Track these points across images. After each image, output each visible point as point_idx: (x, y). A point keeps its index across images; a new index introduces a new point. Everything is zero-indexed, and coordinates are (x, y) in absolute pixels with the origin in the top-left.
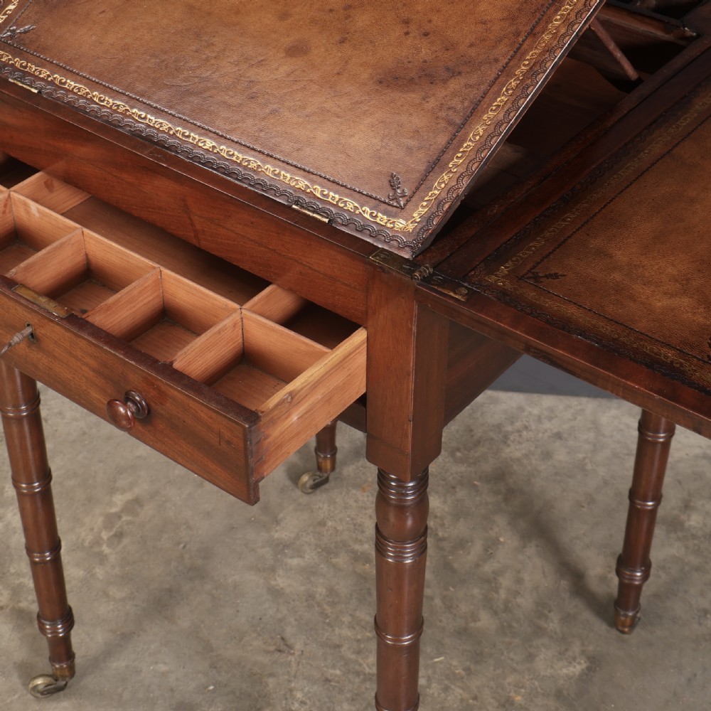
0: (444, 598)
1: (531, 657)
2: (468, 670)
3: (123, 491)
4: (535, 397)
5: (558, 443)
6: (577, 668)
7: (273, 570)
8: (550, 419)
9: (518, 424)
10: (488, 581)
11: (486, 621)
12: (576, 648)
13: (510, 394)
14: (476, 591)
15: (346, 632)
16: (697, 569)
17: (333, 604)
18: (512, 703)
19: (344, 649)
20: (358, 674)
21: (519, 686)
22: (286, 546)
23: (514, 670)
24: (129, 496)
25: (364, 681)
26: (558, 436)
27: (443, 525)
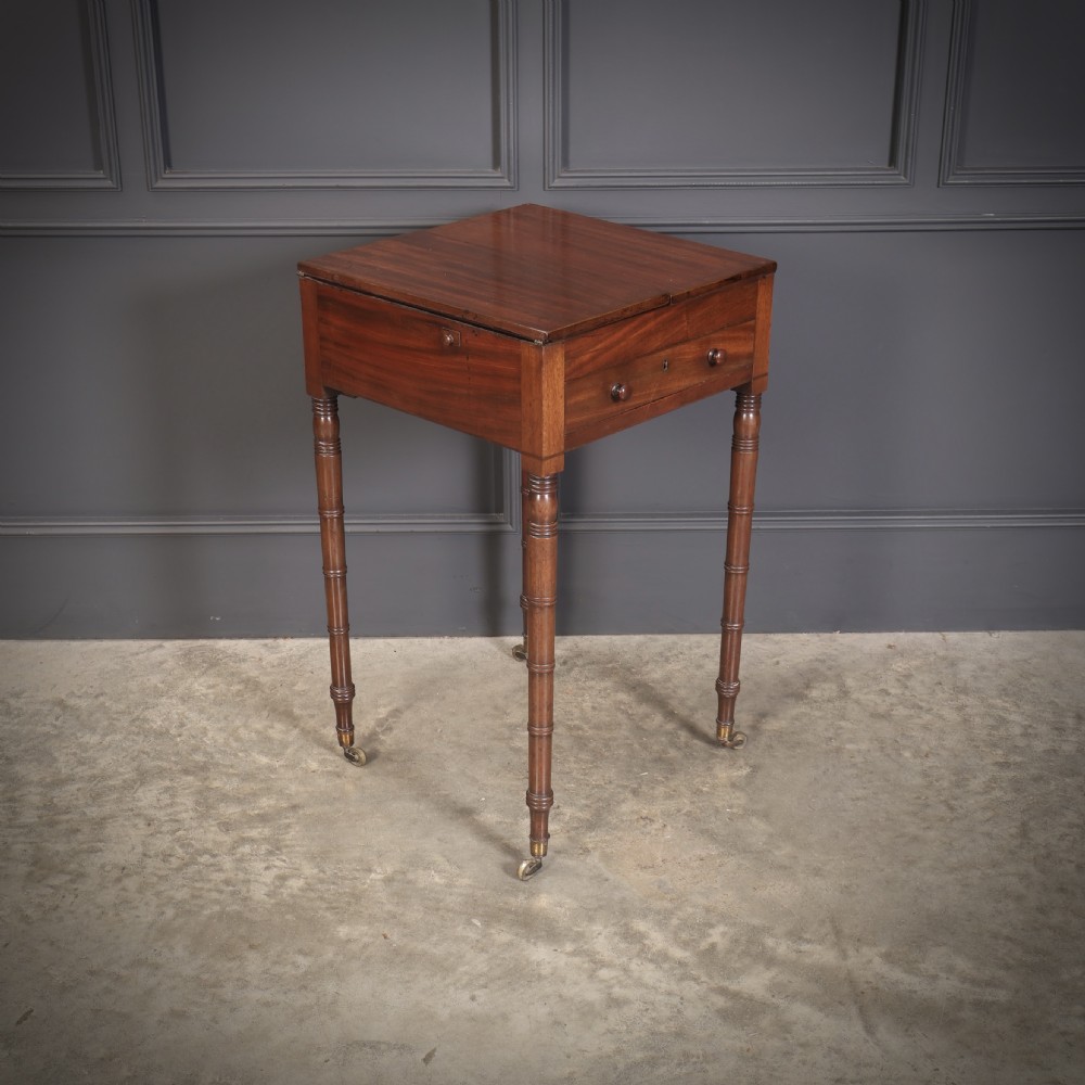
0: (640, 744)
1: (709, 769)
2: (667, 778)
3: (385, 706)
4: (685, 636)
5: (707, 660)
6: (745, 771)
7: (511, 738)
8: (698, 647)
9: (675, 652)
10: (671, 733)
11: (672, 753)
12: (742, 762)
13: (666, 636)
14: (663, 739)
15: (573, 765)
16: (821, 718)
17: (560, 753)
18: (702, 791)
19: (574, 774)
20: (588, 785)
21: (704, 783)
22: (516, 726)
23: (699, 776)
24: (389, 708)
25: (593, 788)
26: (707, 656)
27: (631, 707)
